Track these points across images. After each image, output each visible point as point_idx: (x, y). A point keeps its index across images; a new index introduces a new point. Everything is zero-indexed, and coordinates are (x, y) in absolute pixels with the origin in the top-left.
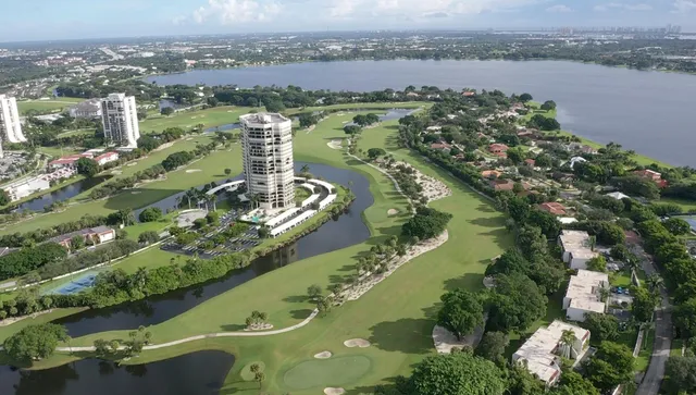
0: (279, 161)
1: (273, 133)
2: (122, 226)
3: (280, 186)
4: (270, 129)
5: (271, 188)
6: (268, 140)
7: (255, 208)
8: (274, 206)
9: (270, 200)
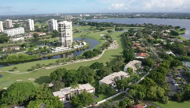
0: (65, 34)
1: (63, 26)
2: (24, 48)
3: (65, 41)
4: (63, 24)
5: (63, 41)
6: (62, 28)
7: (59, 46)
8: (64, 47)
9: (63, 45)
